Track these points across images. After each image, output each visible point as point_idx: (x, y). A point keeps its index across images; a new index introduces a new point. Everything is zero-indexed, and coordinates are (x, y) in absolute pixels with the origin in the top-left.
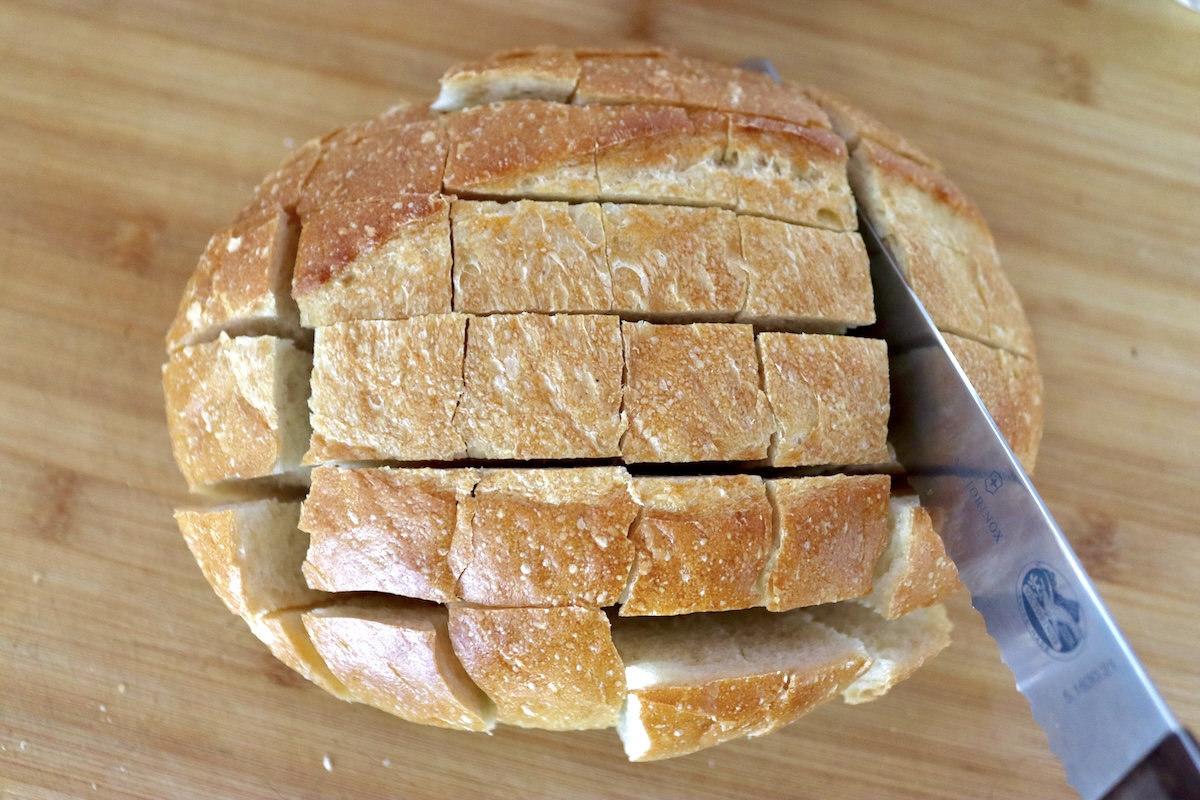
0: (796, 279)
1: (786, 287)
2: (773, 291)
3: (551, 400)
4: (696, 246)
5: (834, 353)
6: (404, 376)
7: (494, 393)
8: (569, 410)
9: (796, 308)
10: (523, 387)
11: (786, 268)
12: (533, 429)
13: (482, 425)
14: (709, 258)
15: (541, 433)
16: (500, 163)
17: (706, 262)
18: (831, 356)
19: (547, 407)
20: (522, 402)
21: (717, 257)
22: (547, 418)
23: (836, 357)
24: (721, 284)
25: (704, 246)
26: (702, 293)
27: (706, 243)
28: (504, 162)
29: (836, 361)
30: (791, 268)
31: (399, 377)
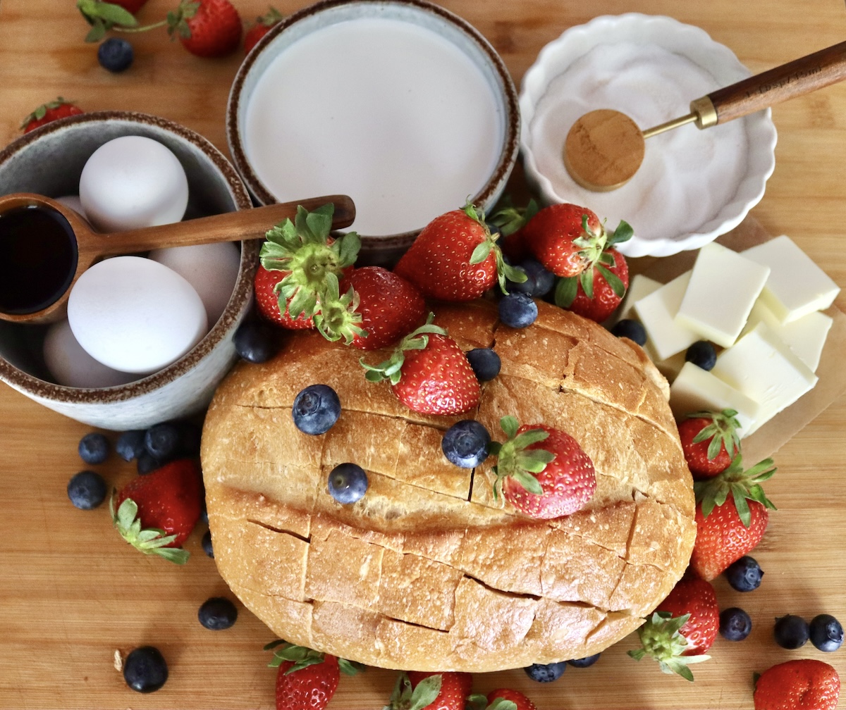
0: (375, 435)
1: (382, 432)
2: (390, 431)
3: (517, 404)
5: (370, 402)
6: (584, 436)
7: (543, 415)
8: (508, 397)
9: (380, 420)
10: (529, 414)
11: (378, 442)
12: (528, 393)
13: (552, 403)
15: (524, 390)
18: (371, 401)
19: (519, 402)
20: (531, 407)
22: (520, 396)
23: (369, 400)
29: (369, 398)
30: (376, 442)
31: (587, 436)
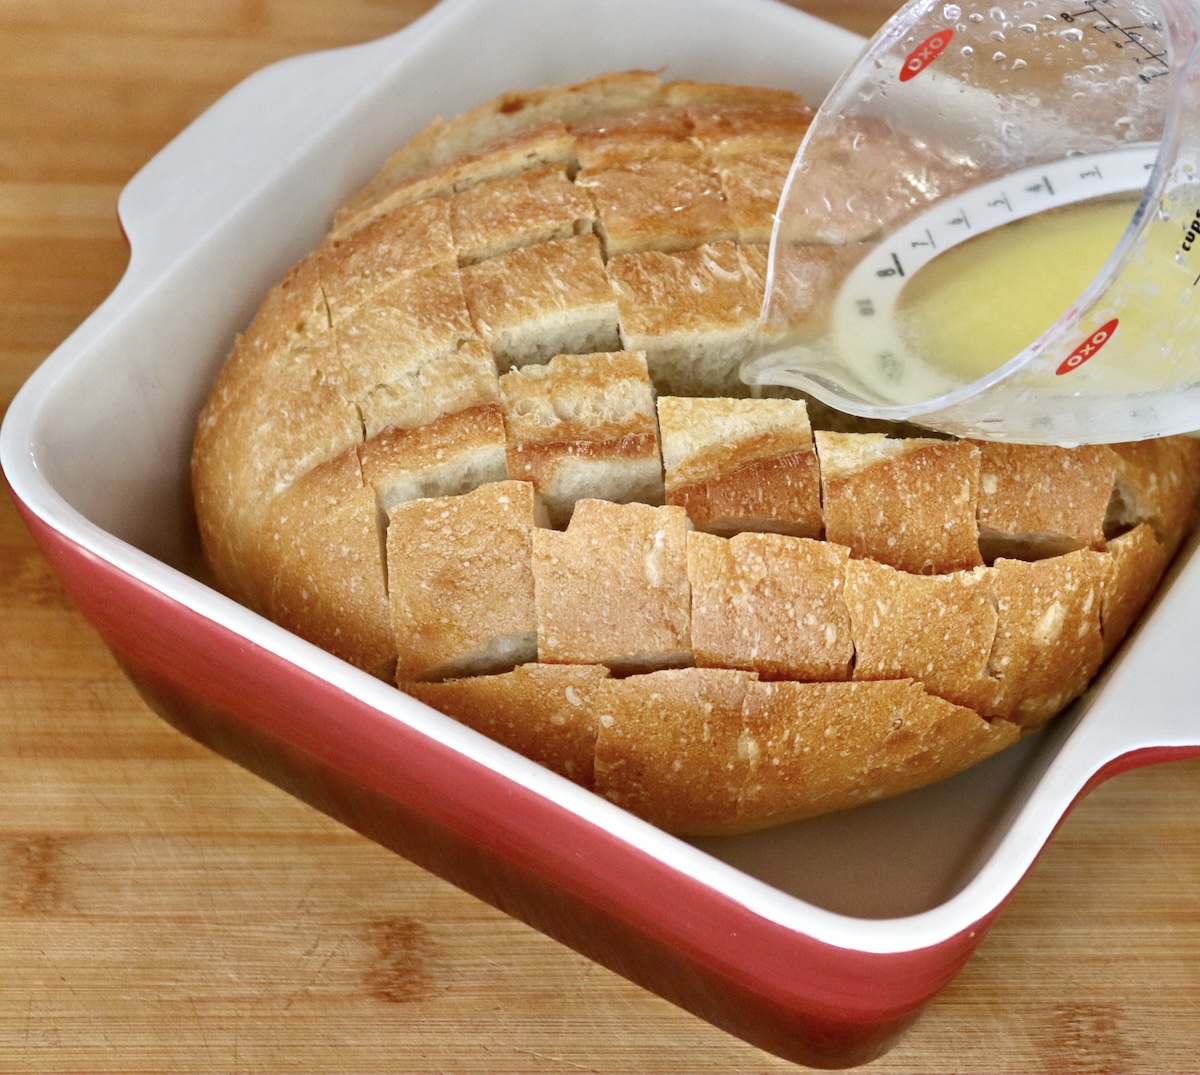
4: (663, 300)
14: (649, 291)
16: (925, 463)
17: (652, 287)
21: (641, 294)
24: (634, 272)
25: (656, 301)
26: (649, 267)
27: (654, 304)
28: (921, 465)
